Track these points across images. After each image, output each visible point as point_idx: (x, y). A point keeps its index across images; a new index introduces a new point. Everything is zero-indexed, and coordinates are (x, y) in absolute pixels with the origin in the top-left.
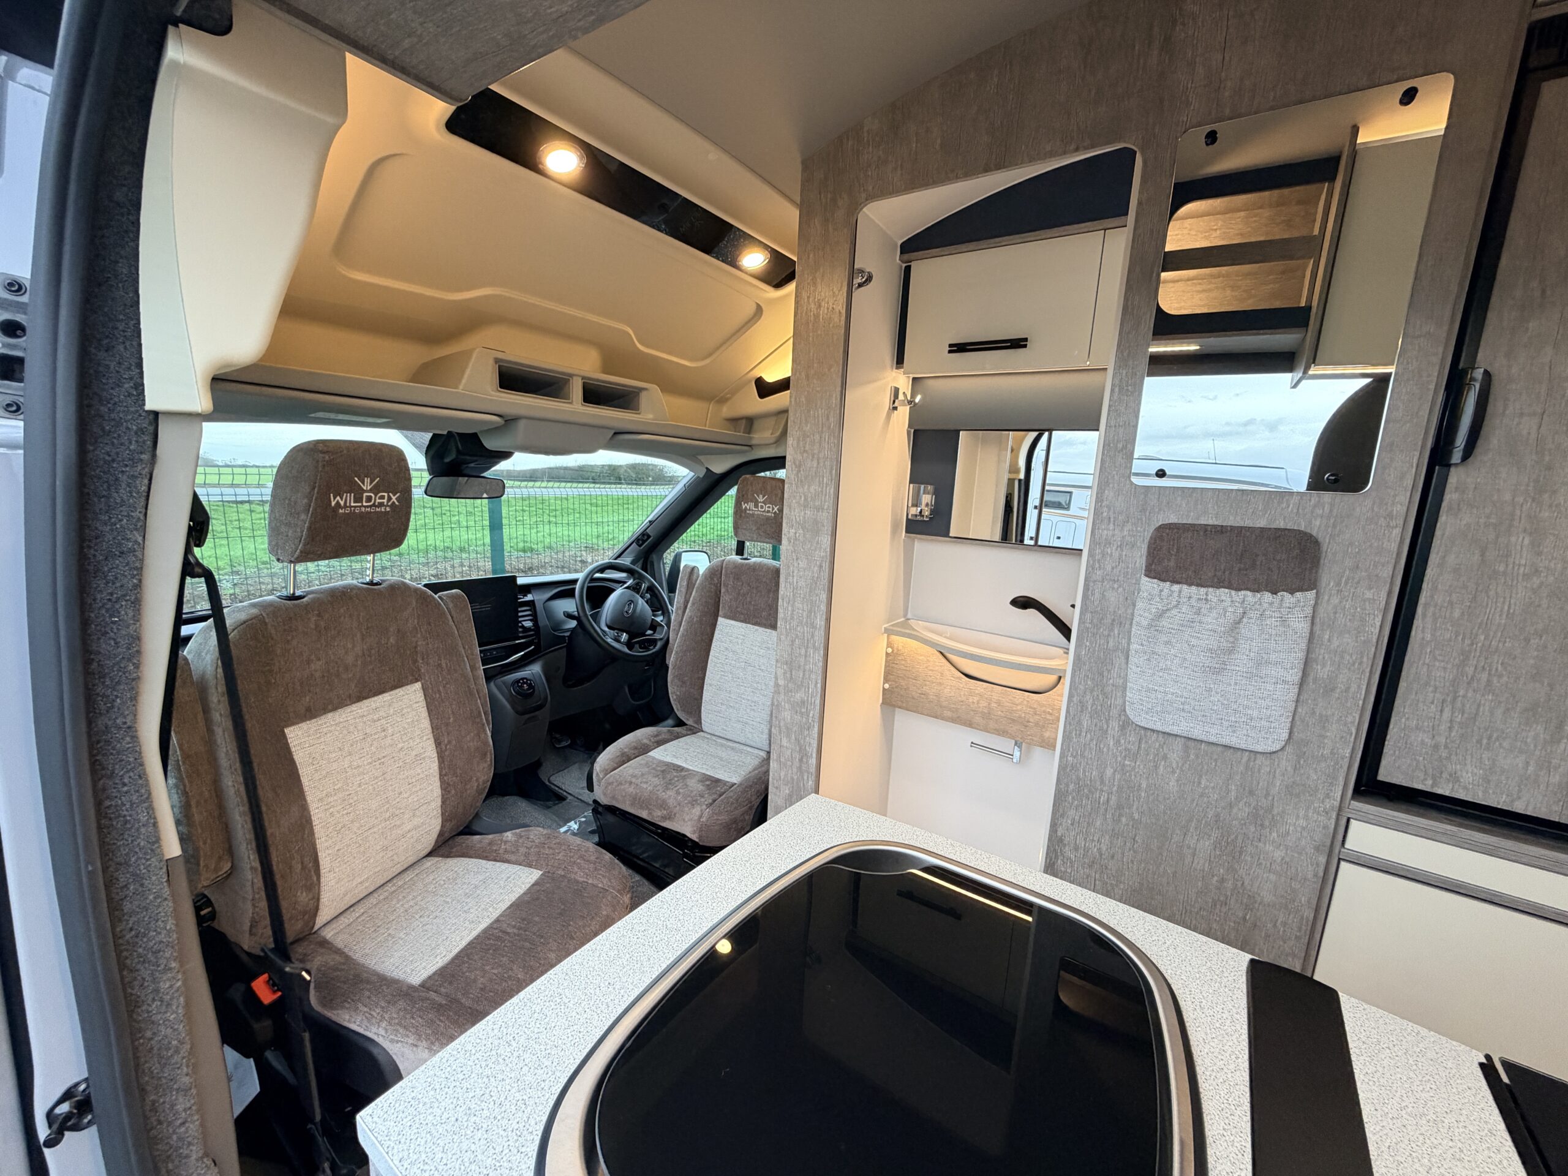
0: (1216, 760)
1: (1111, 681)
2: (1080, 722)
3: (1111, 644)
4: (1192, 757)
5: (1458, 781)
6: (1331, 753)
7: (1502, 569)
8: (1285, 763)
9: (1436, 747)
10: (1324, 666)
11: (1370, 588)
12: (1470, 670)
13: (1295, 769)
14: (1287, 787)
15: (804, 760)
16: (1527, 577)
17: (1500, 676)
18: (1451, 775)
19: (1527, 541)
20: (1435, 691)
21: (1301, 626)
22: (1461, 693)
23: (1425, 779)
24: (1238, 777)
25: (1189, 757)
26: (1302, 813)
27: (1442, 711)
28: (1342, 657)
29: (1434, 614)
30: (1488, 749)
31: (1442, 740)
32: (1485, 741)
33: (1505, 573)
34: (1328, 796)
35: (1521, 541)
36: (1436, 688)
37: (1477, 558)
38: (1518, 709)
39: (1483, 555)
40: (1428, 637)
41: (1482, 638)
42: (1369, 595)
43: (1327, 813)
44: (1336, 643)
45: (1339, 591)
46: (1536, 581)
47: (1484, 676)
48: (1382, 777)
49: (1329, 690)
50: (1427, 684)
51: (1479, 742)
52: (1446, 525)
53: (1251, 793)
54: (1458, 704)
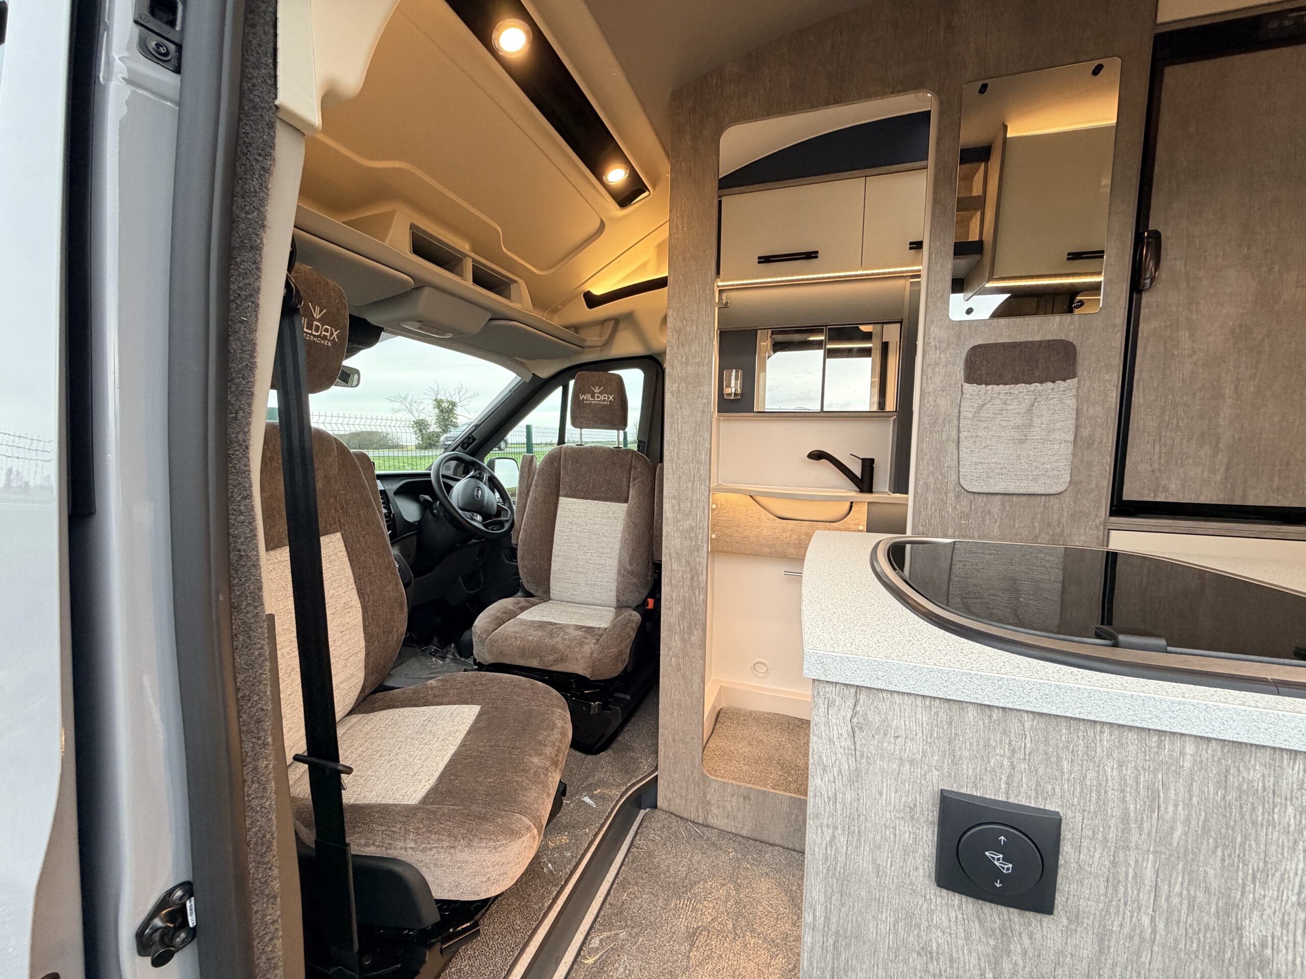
0: (1024, 507)
1: (946, 464)
2: (926, 499)
3: (944, 437)
4: (1008, 508)
5: (1168, 491)
6: (1096, 486)
7: (1176, 353)
8: (1068, 499)
9: (1153, 471)
10: (1085, 429)
11: (1107, 372)
12: (1167, 418)
13: (1075, 502)
14: (1071, 515)
15: (695, 578)
16: (1190, 356)
17: (1183, 419)
18: (1163, 488)
19: (1187, 334)
20: (1149, 435)
21: (1071, 402)
22: (1163, 434)
23: (1150, 494)
24: (1039, 516)
25: (1005, 508)
26: (1082, 531)
27: (1154, 447)
28: (1096, 421)
29: (1143, 386)
30: (1181, 466)
31: (1156, 466)
32: (1179, 462)
33: (1178, 355)
34: (1097, 516)
35: (1184, 334)
36: (1149, 433)
37: (1162, 348)
38: (1194, 439)
39: (1165, 346)
40: (1142, 401)
41: (1171, 397)
42: (1107, 377)
43: (1097, 528)
44: (1091, 412)
45: (1090, 377)
46: (1195, 358)
47: (1175, 421)
48: (1124, 498)
49: (1090, 445)
50: (1144, 432)
51: (1176, 463)
52: (1145, 329)
53: (1049, 525)
54: (1163, 441)
